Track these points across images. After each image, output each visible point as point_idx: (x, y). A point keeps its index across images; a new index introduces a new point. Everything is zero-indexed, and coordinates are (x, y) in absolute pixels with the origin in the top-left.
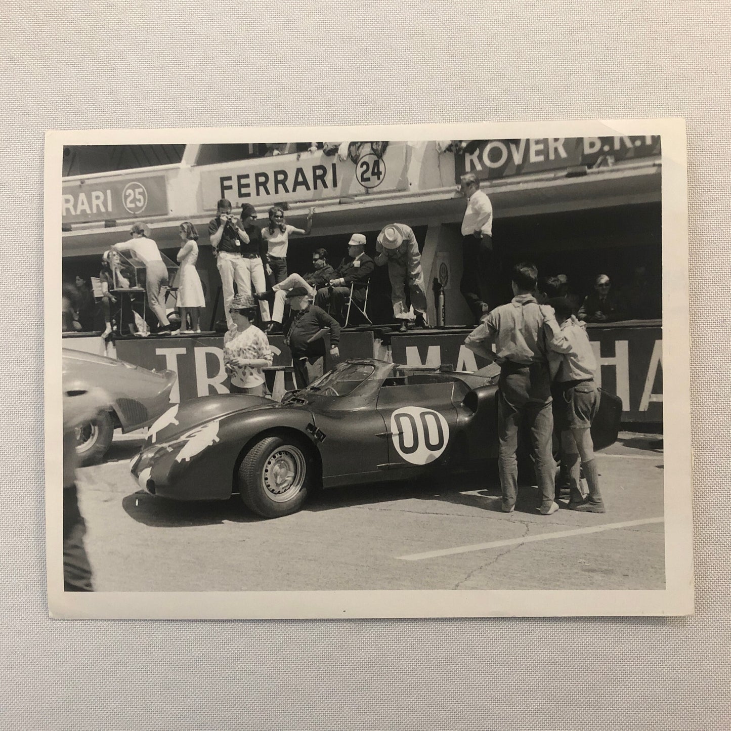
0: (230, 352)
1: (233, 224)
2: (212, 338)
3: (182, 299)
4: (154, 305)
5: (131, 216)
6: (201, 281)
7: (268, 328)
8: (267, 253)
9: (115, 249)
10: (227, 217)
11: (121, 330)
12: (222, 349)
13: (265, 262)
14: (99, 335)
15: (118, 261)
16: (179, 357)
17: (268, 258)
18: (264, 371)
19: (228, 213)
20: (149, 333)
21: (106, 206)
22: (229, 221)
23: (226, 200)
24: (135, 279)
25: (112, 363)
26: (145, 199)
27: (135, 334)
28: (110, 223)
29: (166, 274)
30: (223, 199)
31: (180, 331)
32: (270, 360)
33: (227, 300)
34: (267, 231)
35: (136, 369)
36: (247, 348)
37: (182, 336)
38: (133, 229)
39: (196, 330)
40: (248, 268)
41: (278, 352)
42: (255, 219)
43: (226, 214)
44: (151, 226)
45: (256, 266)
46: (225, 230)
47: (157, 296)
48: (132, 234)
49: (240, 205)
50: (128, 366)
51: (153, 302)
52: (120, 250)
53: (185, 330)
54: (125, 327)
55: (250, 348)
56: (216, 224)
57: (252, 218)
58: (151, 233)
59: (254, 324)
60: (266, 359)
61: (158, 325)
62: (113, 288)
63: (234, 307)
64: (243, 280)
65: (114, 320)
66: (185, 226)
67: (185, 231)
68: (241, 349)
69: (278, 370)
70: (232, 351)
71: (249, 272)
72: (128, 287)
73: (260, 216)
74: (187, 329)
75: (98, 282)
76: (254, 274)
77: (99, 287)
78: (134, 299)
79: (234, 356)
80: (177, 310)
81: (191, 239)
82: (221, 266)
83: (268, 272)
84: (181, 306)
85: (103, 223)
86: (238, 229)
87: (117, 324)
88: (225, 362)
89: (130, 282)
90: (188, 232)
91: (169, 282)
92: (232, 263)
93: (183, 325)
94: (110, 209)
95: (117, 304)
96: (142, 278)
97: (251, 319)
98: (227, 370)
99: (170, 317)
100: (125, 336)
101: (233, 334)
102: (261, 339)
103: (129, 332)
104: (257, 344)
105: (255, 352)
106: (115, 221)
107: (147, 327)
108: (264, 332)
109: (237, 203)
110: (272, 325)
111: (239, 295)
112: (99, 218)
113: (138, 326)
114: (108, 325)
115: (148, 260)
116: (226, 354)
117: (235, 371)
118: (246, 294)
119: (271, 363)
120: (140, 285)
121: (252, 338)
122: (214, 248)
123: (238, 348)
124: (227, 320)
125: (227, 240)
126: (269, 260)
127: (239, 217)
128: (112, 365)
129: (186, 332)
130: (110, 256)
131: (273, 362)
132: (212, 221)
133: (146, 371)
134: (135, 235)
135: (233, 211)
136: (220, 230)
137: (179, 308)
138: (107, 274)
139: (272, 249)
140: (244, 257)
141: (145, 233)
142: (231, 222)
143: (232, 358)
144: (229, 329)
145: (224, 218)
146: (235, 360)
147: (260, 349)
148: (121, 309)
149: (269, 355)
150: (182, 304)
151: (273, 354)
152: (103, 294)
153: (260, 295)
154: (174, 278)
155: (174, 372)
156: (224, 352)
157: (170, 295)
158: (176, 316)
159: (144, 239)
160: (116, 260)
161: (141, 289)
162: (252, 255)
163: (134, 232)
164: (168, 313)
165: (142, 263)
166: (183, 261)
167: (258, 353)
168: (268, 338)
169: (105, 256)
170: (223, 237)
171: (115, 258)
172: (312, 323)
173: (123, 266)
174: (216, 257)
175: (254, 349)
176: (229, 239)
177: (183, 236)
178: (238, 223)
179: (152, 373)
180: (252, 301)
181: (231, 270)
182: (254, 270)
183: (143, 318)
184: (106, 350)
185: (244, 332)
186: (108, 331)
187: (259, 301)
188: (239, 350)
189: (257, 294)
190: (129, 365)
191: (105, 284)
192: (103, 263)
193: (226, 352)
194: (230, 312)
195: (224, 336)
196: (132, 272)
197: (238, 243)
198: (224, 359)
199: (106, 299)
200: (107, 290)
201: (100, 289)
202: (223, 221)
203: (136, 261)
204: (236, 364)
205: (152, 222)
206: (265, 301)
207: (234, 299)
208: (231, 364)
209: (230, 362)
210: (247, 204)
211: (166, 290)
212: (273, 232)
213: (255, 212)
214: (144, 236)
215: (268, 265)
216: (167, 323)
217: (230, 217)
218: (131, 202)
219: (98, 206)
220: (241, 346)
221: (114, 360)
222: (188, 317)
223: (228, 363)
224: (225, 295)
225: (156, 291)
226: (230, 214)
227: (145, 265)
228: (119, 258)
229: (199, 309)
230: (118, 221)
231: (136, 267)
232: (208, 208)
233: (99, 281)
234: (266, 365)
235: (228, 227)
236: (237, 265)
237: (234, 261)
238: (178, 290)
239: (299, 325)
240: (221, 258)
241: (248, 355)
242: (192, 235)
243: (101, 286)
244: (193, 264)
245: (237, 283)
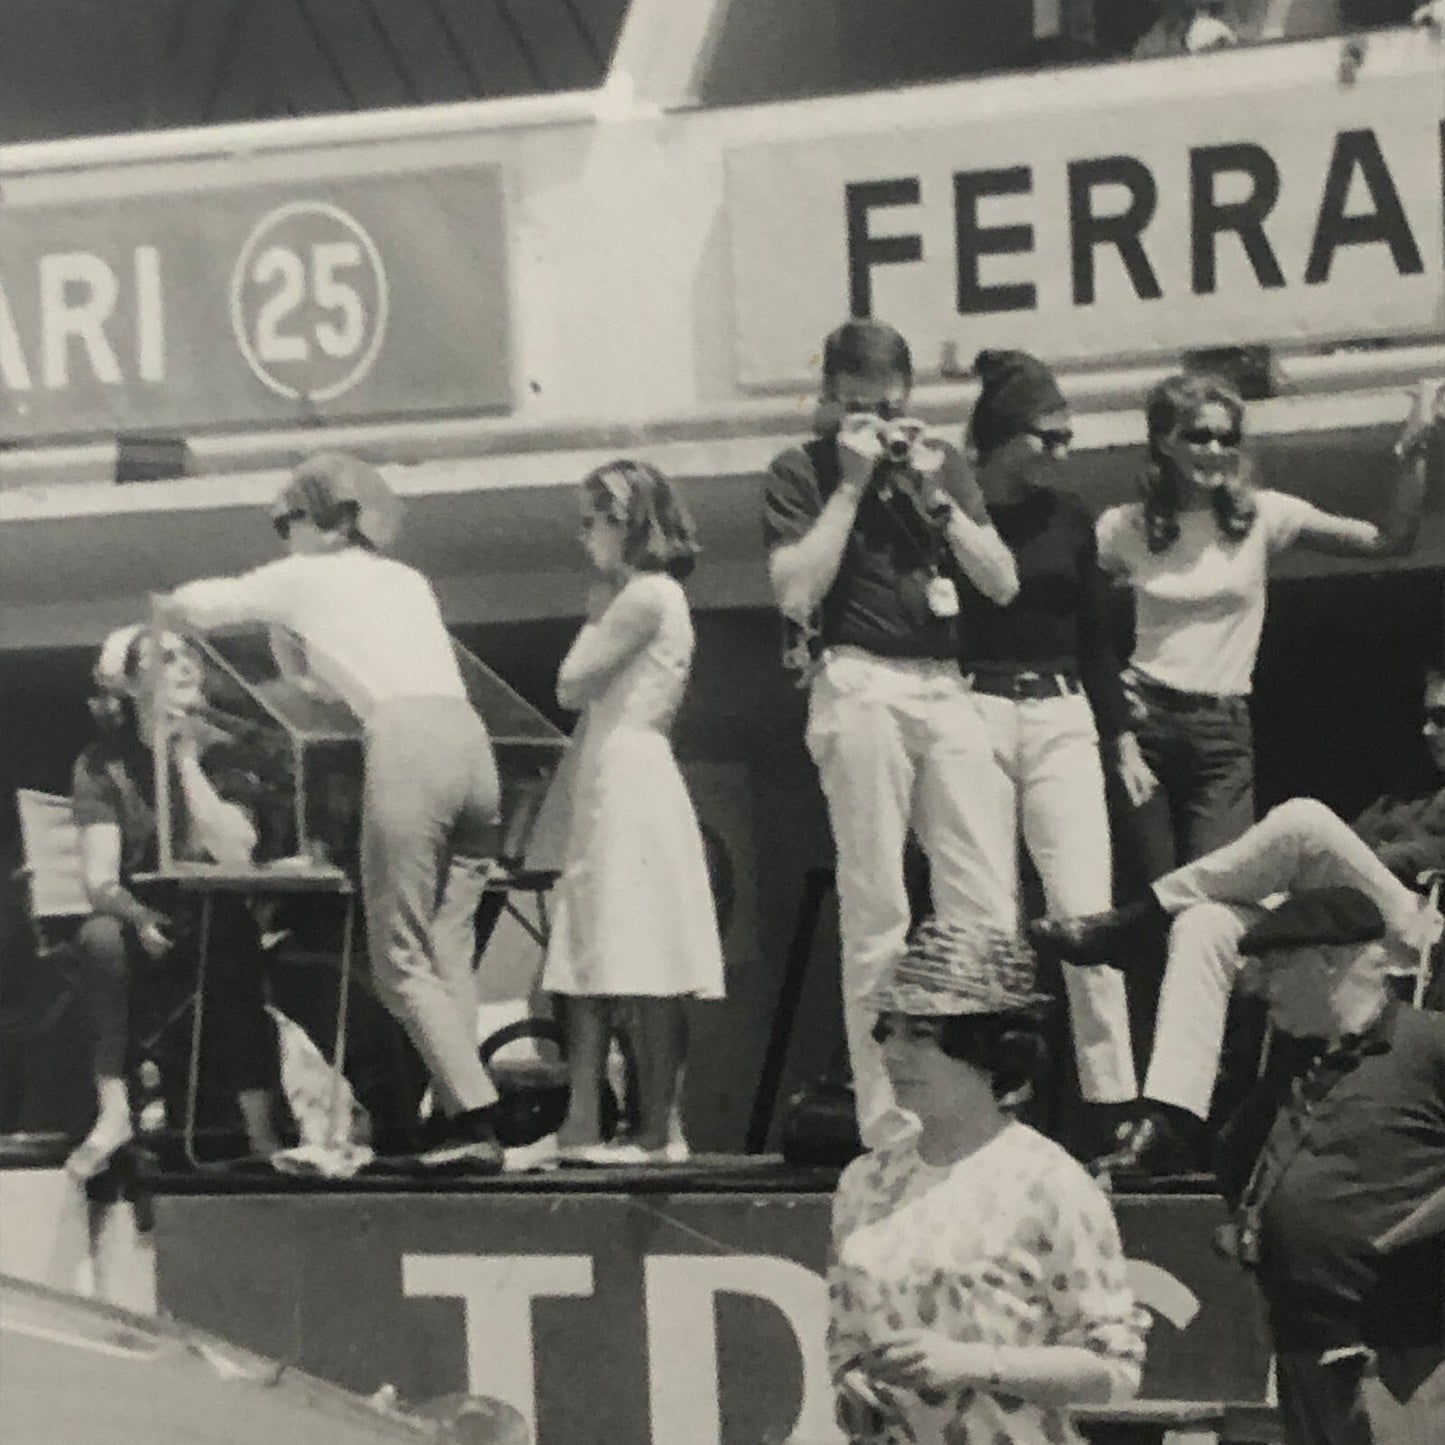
0: (873, 1297)
1: (918, 479)
2: (760, 1201)
3: (577, 942)
4: (405, 975)
5: (293, 413)
6: (706, 830)
7: (1115, 1146)
8: (1126, 665)
9: (176, 621)
10: (881, 437)
11: (188, 1132)
12: (823, 1273)
13: (1110, 721)
14: (53, 1158)
15: (192, 696)
16: (549, 1315)
17: (1130, 696)
18: (1085, 1426)
19: (886, 411)
20: (365, 1156)
21: (123, 340)
22: (893, 462)
23: (877, 330)
24: (292, 812)
25: (125, 1341)
26: (370, 308)
27: (282, 1158)
28: (151, 455)
29: (487, 783)
30: (863, 322)
31: (561, 1144)
32: (1127, 1355)
33: (866, 958)
34: (1135, 523)
35: (274, 1383)
36: (977, 1269)
37: (572, 1179)
38: (289, 495)
39: (662, 1142)
40: (999, 759)
41: (1181, 1305)
42: (1061, 451)
43: (873, 418)
44: (403, 481)
45: (1052, 745)
46: (868, 511)
47: (420, 916)
48: (282, 525)
49: (966, 360)
50: (225, 1364)
51: (398, 955)
52: (205, 624)
53: (595, 1143)
54: (219, 1110)
55: (996, 1271)
56: (808, 474)
57: (1036, 443)
58: (405, 522)
59: (1027, 1114)
60: (1099, 1347)
61: (426, 1108)
62: (150, 862)
63: (902, 1005)
64: (964, 834)
65: (149, 1067)
66: (618, 486)
67: (612, 520)
68: (938, 1278)
69: (1181, 1426)
70: (884, 1291)
71: (1010, 786)
72: (244, 855)
73: (1090, 432)
74: (607, 1134)
75: (63, 822)
76: (1036, 796)
77: (67, 852)
78: (280, 935)
79: (894, 1322)
80: (548, 1015)
81: (650, 565)
82: (831, 740)
83: (1130, 785)
84: (570, 988)
85: (108, 453)
86: (943, 511)
87: (170, 1091)
88: (833, 1358)
89: (261, 824)
90: (631, 523)
91: (503, 830)
92: (909, 726)
93: (582, 1107)
94: (152, 364)
95: (175, 967)
96: (338, 803)
97: (1014, 1086)
98: (849, 1412)
99: (501, 1055)
100: (217, 1167)
101: (890, 1176)
102: (1069, 1221)
103: (240, 1143)
104: (1043, 1246)
105: (1032, 1301)
106: (180, 445)
107: (355, 1113)
108: (1094, 1172)
109: (950, 350)
110: (1147, 1125)
111: (941, 925)
112: (81, 423)
113: (299, 1108)
114: (113, 1094)
115: (378, 692)
116: (847, 1305)
117: (900, 1420)
118: (987, 922)
119: (1134, 1374)
120: (319, 847)
121: (1015, 1211)
122: (794, 627)
123: (920, 1271)
124: (858, 1085)
125: (880, 581)
126: (1142, 710)
127: (955, 435)
128: (124, 1353)
129: (598, 1153)
130: (144, 663)
131: (1147, 1369)
132: (789, 455)
133: (336, 1397)
134: (302, 531)
135: (921, 395)
136: (837, 518)
137: (560, 1000)
138: (117, 771)
139: (1158, 640)
140: (978, 687)
141: (368, 522)
142: (904, 466)
143: (881, 1333)
144: (866, 1142)
145: (862, 440)
146: (904, 1344)
147: (1061, 1283)
148: (198, 996)
149: (1120, 1321)
150: (582, 977)
151: (1146, 1321)
152: (92, 896)
153: (1075, 929)
154: (535, 811)
155: (514, 1414)
156: (833, 1293)
157: (505, 916)
158: (539, 1049)
159: (356, 557)
160: (182, 685)
161: (330, 872)
162: (1029, 676)
163: (298, 514)
164: (484, 1033)
165: (340, 714)
166: (595, 709)
167: (1050, 1308)
168: (1119, 1211)
169: (112, 660)
170: (852, 559)
171: (173, 672)
172: (1408, 1122)
173: (222, 725)
174: (800, 684)
175: (1026, 1277)
176: (889, 573)
177: (602, 546)
178: (948, 476)
179: (373, 1413)
180: (1018, 967)
181: (893, 768)
182: (1042, 771)
183: (329, 1056)
184: (94, 1249)
185: (963, 1168)
186: (109, 1133)
187: (1069, 970)
188: (926, 1279)
189: (1056, 925)
190: (225, 1355)
191: (106, 839)
192: (94, 704)
193: (843, 1295)
194: (881, 1033)
195: (832, 1187)
196: (273, 768)
197: (944, 598)
198: (833, 1334)
199: (104, 932)
200: (115, 876)
201: (72, 863)
202: (856, 456)
203: (304, 695)
204: (907, 1373)
205: (411, 457)
206: (1106, 969)
207: (904, 949)
208: (873, 1374)
209: (872, 1360)
210: (1008, 355)
211: (480, 883)
212: (1172, 533)
213: (1060, 405)
214: (357, 539)
215: (1128, 743)
216: (476, 1092)
217: (898, 436)
218: (285, 328)
219: (75, 346)
220: (945, 1260)
221: (140, 1322)
222: (615, 1058)
223: (854, 1363)
224: (849, 928)
225: (422, 886)
226: (900, 414)
227: (356, 724)
228: (197, 674)
229: (683, 1006)
230: (198, 446)
231: (300, 737)
232: (764, 378)
233: (67, 813)
234: (1100, 1386)
235: (886, 495)
236: (932, 738)
237: (916, 710)
238: (558, 883)
239: (1323, 1134)
240: (835, 694)
241: (983, 1317)
242: (659, 544)
243: (79, 850)
244: (656, 725)
245: (929, 849)
